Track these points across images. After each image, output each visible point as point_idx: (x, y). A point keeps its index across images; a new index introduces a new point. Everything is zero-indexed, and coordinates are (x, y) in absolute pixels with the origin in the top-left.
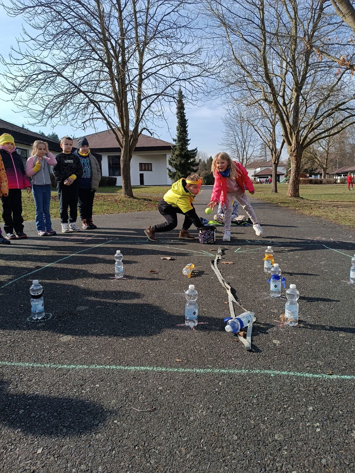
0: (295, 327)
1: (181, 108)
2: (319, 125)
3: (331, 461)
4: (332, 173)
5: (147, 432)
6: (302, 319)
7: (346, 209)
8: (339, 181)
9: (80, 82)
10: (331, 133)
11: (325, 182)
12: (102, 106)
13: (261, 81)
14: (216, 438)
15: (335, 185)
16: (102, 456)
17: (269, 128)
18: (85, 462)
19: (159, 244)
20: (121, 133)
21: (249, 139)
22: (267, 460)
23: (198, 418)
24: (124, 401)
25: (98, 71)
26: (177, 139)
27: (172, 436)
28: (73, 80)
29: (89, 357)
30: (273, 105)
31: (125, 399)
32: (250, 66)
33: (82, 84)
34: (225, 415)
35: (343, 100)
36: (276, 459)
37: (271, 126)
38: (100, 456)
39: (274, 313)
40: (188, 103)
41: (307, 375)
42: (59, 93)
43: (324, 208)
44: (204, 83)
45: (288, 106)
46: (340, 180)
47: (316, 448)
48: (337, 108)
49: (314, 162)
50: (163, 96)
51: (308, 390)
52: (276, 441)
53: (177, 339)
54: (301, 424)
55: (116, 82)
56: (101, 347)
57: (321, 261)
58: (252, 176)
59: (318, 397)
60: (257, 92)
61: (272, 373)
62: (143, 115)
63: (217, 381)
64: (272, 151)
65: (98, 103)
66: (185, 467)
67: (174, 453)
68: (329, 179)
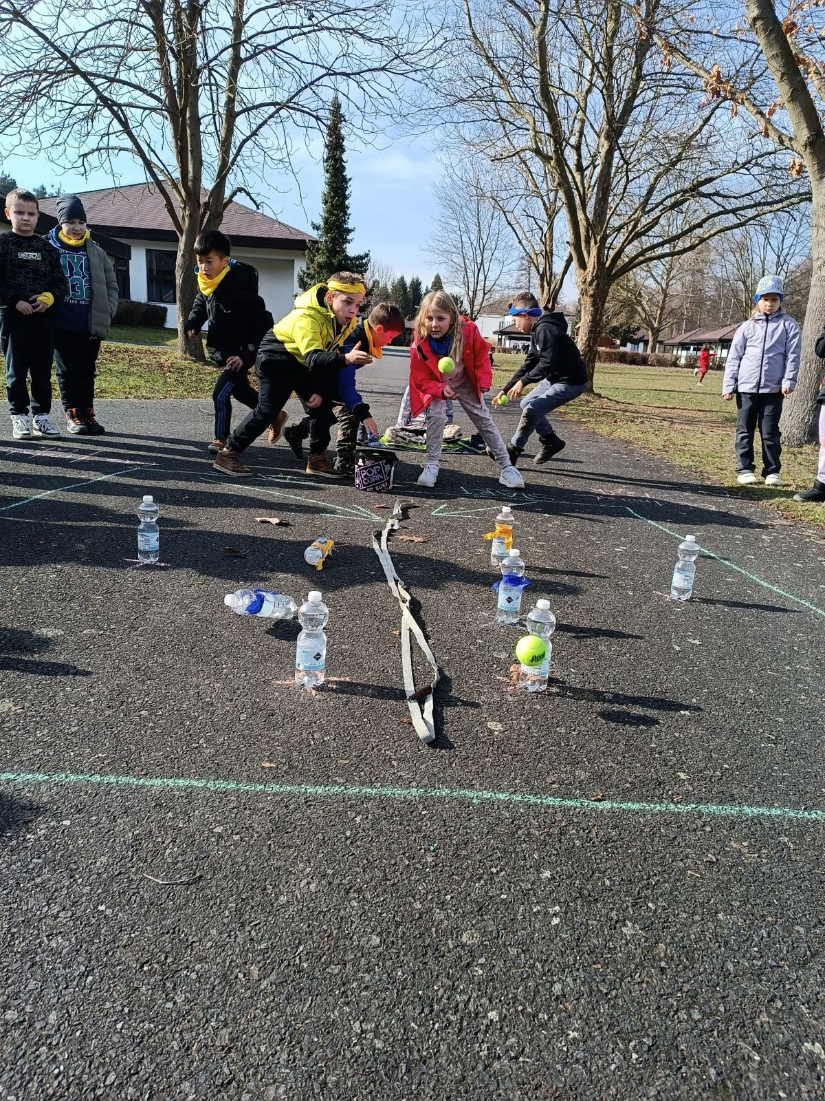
0: (539, 693)
1: (336, 146)
2: (652, 227)
3: (572, 986)
4: (671, 341)
5: (175, 931)
6: (557, 675)
7: (689, 427)
8: (683, 361)
9: (76, 45)
10: (677, 249)
11: (652, 362)
12: (133, 119)
13: (531, 102)
14: (333, 943)
15: (673, 369)
16: (61, 987)
17: (539, 222)
18: (16, 1003)
19: (255, 485)
20: (181, 195)
21: (494, 243)
22: (438, 990)
23: (297, 898)
24: (127, 860)
25: (126, 21)
26: (322, 224)
27: (233, 940)
28: (56, 37)
29: (51, 753)
30: (552, 167)
31: (130, 855)
32: (508, 60)
33: (81, 52)
34: (359, 891)
35: (709, 173)
36: (458, 986)
37: (546, 218)
38: (57, 987)
39: (498, 661)
40: (353, 137)
41: (550, 801)
42: (20, 69)
43: (642, 422)
44: (393, 89)
45: (587, 172)
46: (686, 359)
47: (546, 961)
48: (695, 190)
49: (633, 312)
50: (291, 111)
51: (547, 835)
52: (463, 946)
53: (272, 715)
54: (522, 908)
55: (171, 58)
56: (86, 729)
57: (617, 546)
58: (494, 333)
59: (566, 850)
60: (520, 128)
61: (474, 795)
62: (237, 154)
63: (351, 814)
64: (542, 277)
65: (124, 108)
66: (254, 1008)
67: (232, 977)
68: (661, 354)
